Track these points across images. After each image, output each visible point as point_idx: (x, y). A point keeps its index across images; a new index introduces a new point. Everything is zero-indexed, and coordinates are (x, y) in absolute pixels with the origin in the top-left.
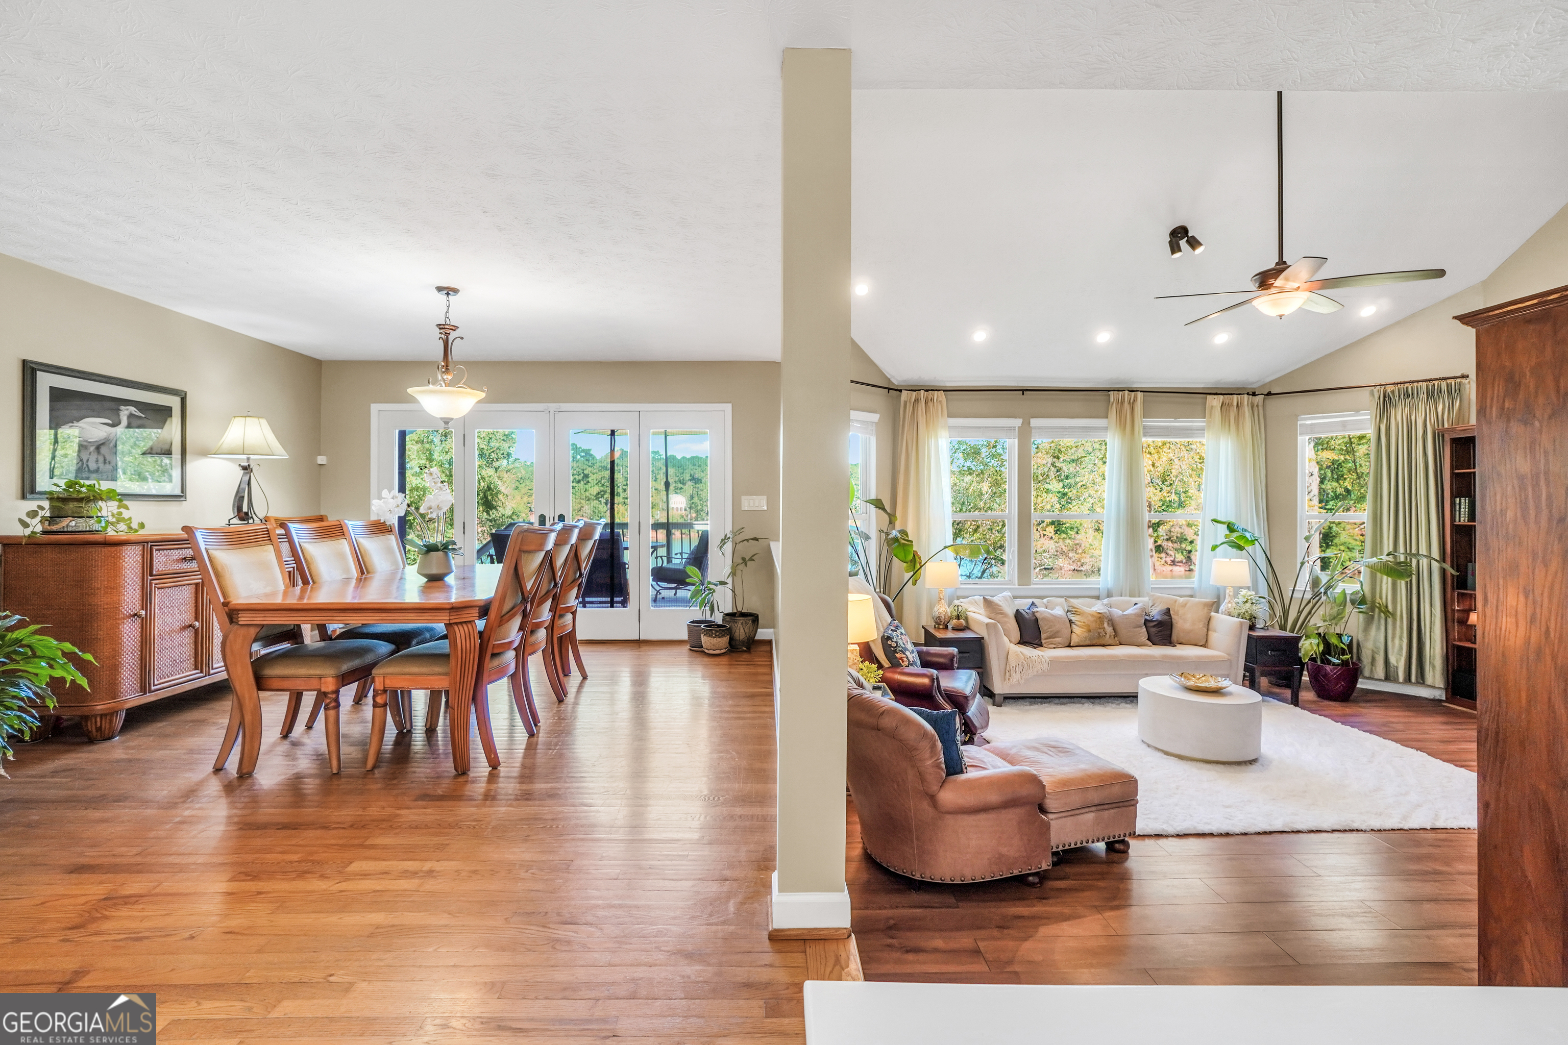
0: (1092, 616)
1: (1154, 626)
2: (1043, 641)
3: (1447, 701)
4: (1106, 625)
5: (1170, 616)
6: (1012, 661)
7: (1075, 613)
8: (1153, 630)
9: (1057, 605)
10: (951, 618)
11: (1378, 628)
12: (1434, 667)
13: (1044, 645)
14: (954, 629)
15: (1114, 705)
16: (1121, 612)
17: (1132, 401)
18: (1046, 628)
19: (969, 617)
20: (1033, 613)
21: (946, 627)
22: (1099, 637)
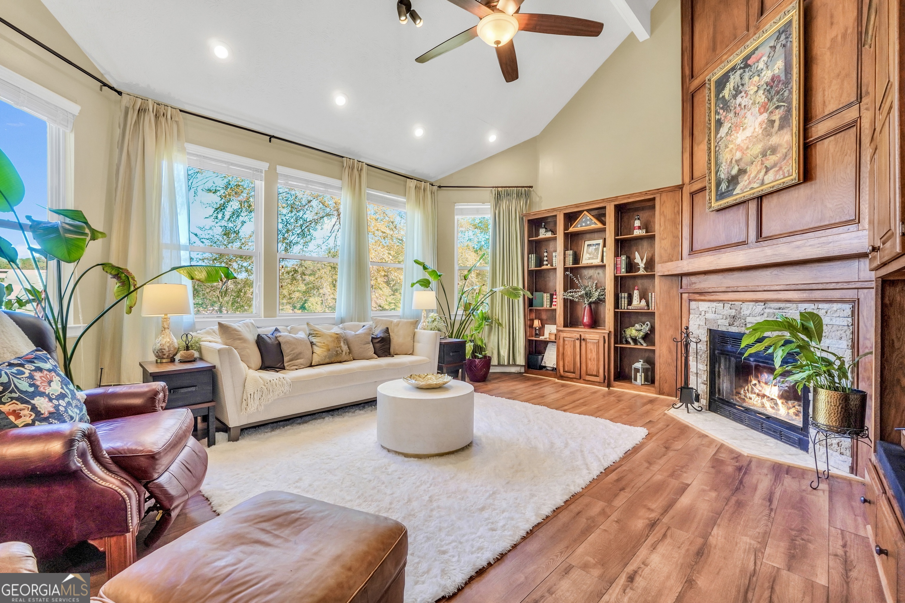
0: (331, 336)
1: (379, 342)
2: (286, 364)
3: (525, 372)
4: (342, 344)
5: (389, 333)
6: (250, 389)
7: (316, 335)
8: (378, 345)
9: (300, 330)
10: (178, 351)
11: (495, 334)
12: (520, 354)
13: (287, 368)
14: (182, 362)
15: (350, 414)
16: (353, 333)
17: (359, 169)
18: (288, 351)
19: (202, 346)
20: (276, 337)
21: (172, 360)
22: (337, 354)
